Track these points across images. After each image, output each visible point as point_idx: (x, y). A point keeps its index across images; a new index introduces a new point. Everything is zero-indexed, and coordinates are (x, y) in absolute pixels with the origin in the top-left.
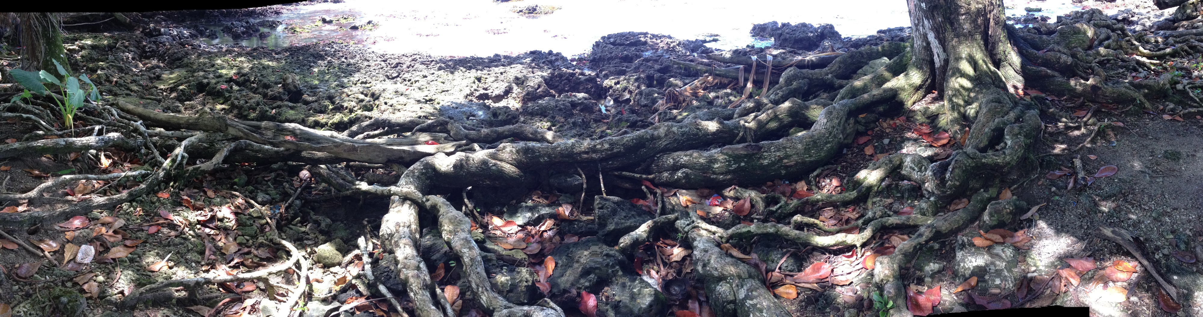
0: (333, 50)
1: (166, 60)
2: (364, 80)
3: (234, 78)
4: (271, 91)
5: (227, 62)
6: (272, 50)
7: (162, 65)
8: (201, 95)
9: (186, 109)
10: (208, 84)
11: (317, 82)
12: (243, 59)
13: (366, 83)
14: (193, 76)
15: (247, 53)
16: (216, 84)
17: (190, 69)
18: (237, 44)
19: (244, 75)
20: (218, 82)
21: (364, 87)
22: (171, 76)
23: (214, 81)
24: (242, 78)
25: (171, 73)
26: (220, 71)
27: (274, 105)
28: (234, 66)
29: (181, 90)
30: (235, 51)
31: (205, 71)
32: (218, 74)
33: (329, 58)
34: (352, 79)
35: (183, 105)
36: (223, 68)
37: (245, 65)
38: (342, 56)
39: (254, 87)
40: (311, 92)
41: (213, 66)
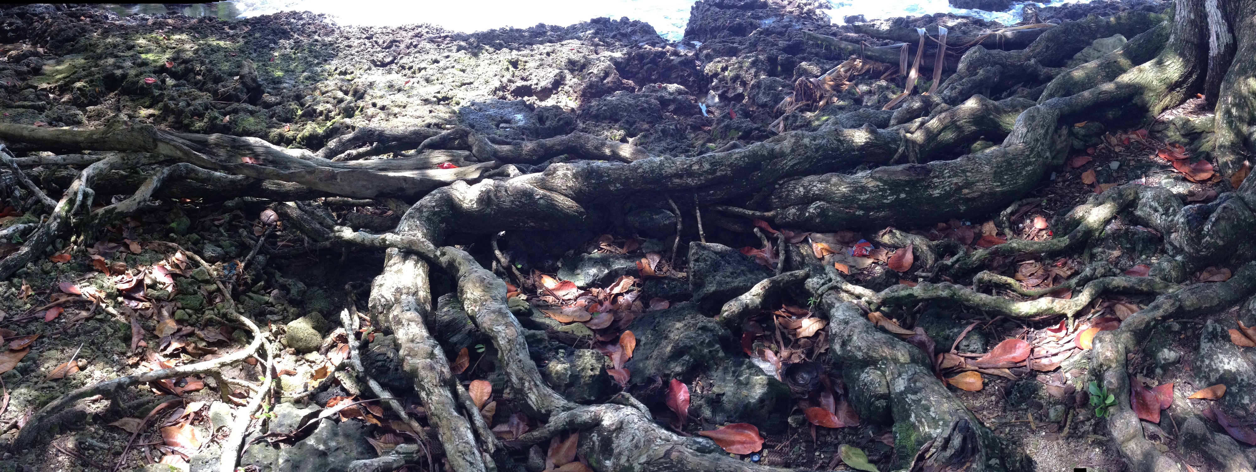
1: (47, 42)
2: (343, 69)
3: (168, 65)
4: (223, 86)
5: (157, 42)
6: (225, 23)
7: (41, 50)
8: (112, 95)
9: (89, 118)
10: (124, 76)
11: (280, 74)
12: (184, 37)
13: (345, 73)
14: (97, 66)
15: (190, 28)
16: (137, 76)
17: (91, 54)
18: (174, 13)
19: (185, 62)
20: (141, 74)
21: (343, 80)
22: (58, 68)
23: (133, 72)
24: (183, 66)
25: (58, 63)
26: (143, 56)
27: (228, 109)
28: (167, 47)
29: (79, 89)
30: (168, 24)
31: (116, 56)
32: (140, 61)
33: (296, 36)
34: (327, 67)
35: (85, 112)
36: (148, 51)
37: (187, 46)
38: (315, 32)
39: (200, 80)
40: (274, 88)
41: (131, 48)
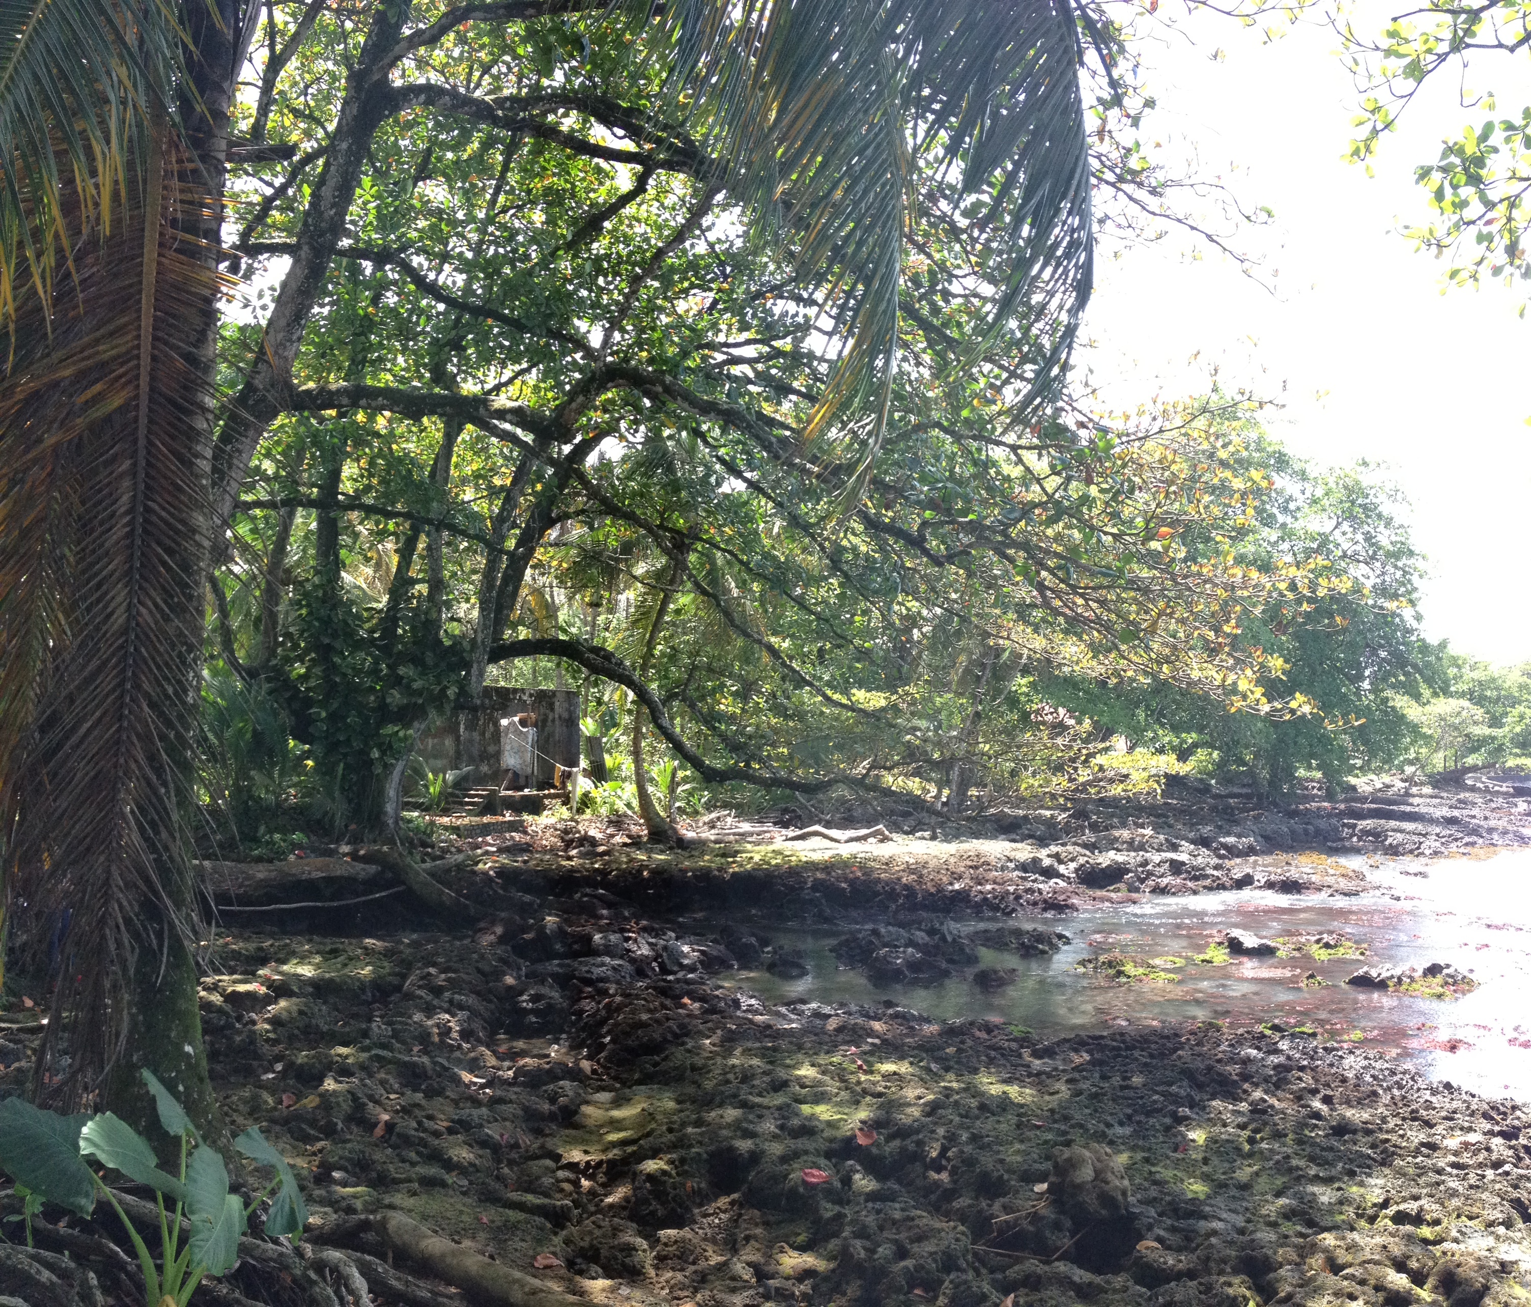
0: (1275, 1059)
1: (603, 1046)
3: (861, 1141)
4: (1007, 1209)
5: (841, 1075)
6: (1024, 1041)
7: (586, 1065)
8: (723, 1201)
9: (661, 1261)
10: (755, 1157)
11: (1197, 1188)
12: (904, 1068)
14: (699, 1123)
15: (920, 1047)
16: (785, 1159)
17: (691, 1090)
18: (889, 1004)
19: (903, 1133)
20: (796, 1155)
22: (616, 1113)
23: (776, 1149)
24: (897, 1143)
25: (617, 1103)
26: (806, 1109)
27: (1013, 1273)
28: (865, 1092)
29: (650, 1177)
30: (871, 1033)
31: (744, 1105)
32: (796, 1122)
35: (654, 1241)
36: (819, 1098)
37: (910, 1093)
39: (937, 1184)
40: (1173, 1230)
41: (780, 1086)
